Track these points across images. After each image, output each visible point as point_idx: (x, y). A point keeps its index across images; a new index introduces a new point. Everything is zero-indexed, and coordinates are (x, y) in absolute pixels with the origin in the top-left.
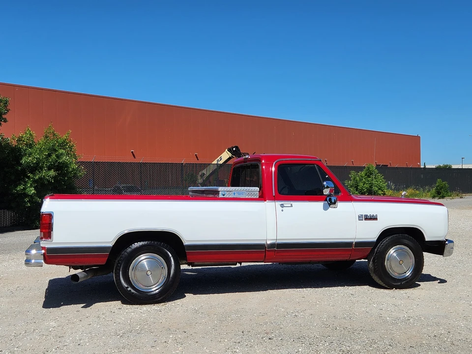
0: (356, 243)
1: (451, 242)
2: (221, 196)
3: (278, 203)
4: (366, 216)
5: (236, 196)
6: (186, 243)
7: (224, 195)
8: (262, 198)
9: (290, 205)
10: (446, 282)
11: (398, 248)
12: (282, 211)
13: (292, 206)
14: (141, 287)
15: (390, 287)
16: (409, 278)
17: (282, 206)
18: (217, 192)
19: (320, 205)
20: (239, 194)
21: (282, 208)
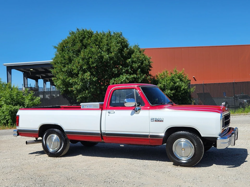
0: (151, 136)
4: (156, 119)
5: (89, 108)
6: (65, 131)
7: (83, 107)
9: (113, 112)
20: (90, 106)
21: (109, 114)
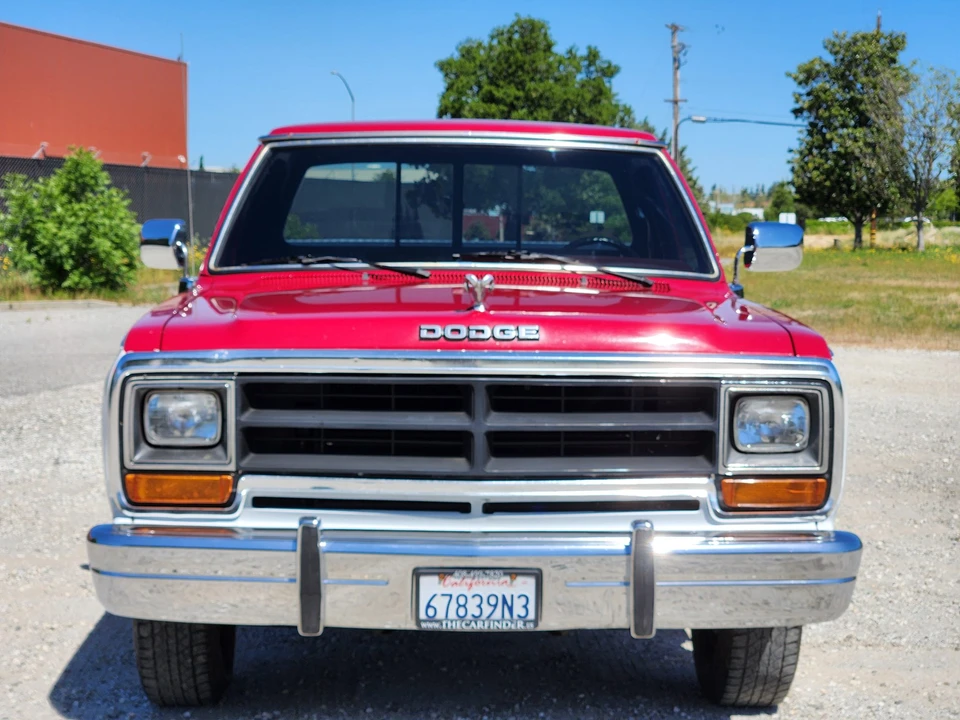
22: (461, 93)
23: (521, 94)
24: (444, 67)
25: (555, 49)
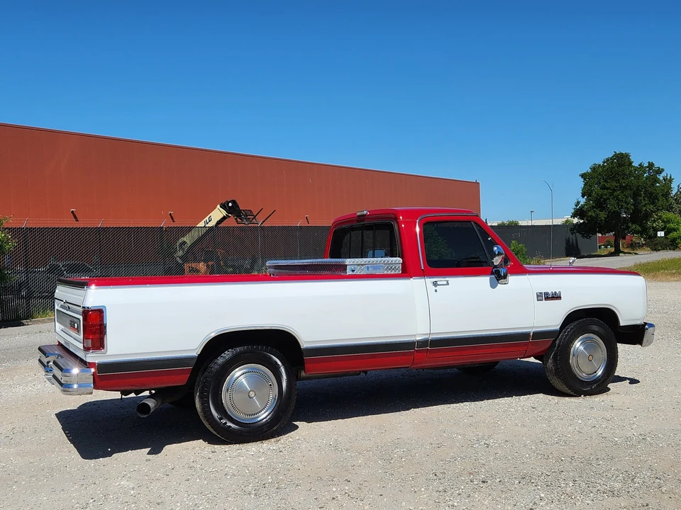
0: (535, 333)
1: (652, 325)
2: (349, 272)
3: (430, 281)
4: (546, 294)
5: (371, 271)
6: (304, 345)
7: (353, 271)
8: (406, 272)
9: (445, 283)
10: (638, 382)
11: (586, 338)
12: (436, 291)
13: (448, 284)
14: (241, 417)
15: (577, 394)
16: (600, 380)
17: (435, 284)
18: (344, 267)
19: (485, 280)
20: (375, 268)
21: (436, 287)
22: (591, 186)
23: (618, 185)
24: (583, 176)
25: (633, 164)
